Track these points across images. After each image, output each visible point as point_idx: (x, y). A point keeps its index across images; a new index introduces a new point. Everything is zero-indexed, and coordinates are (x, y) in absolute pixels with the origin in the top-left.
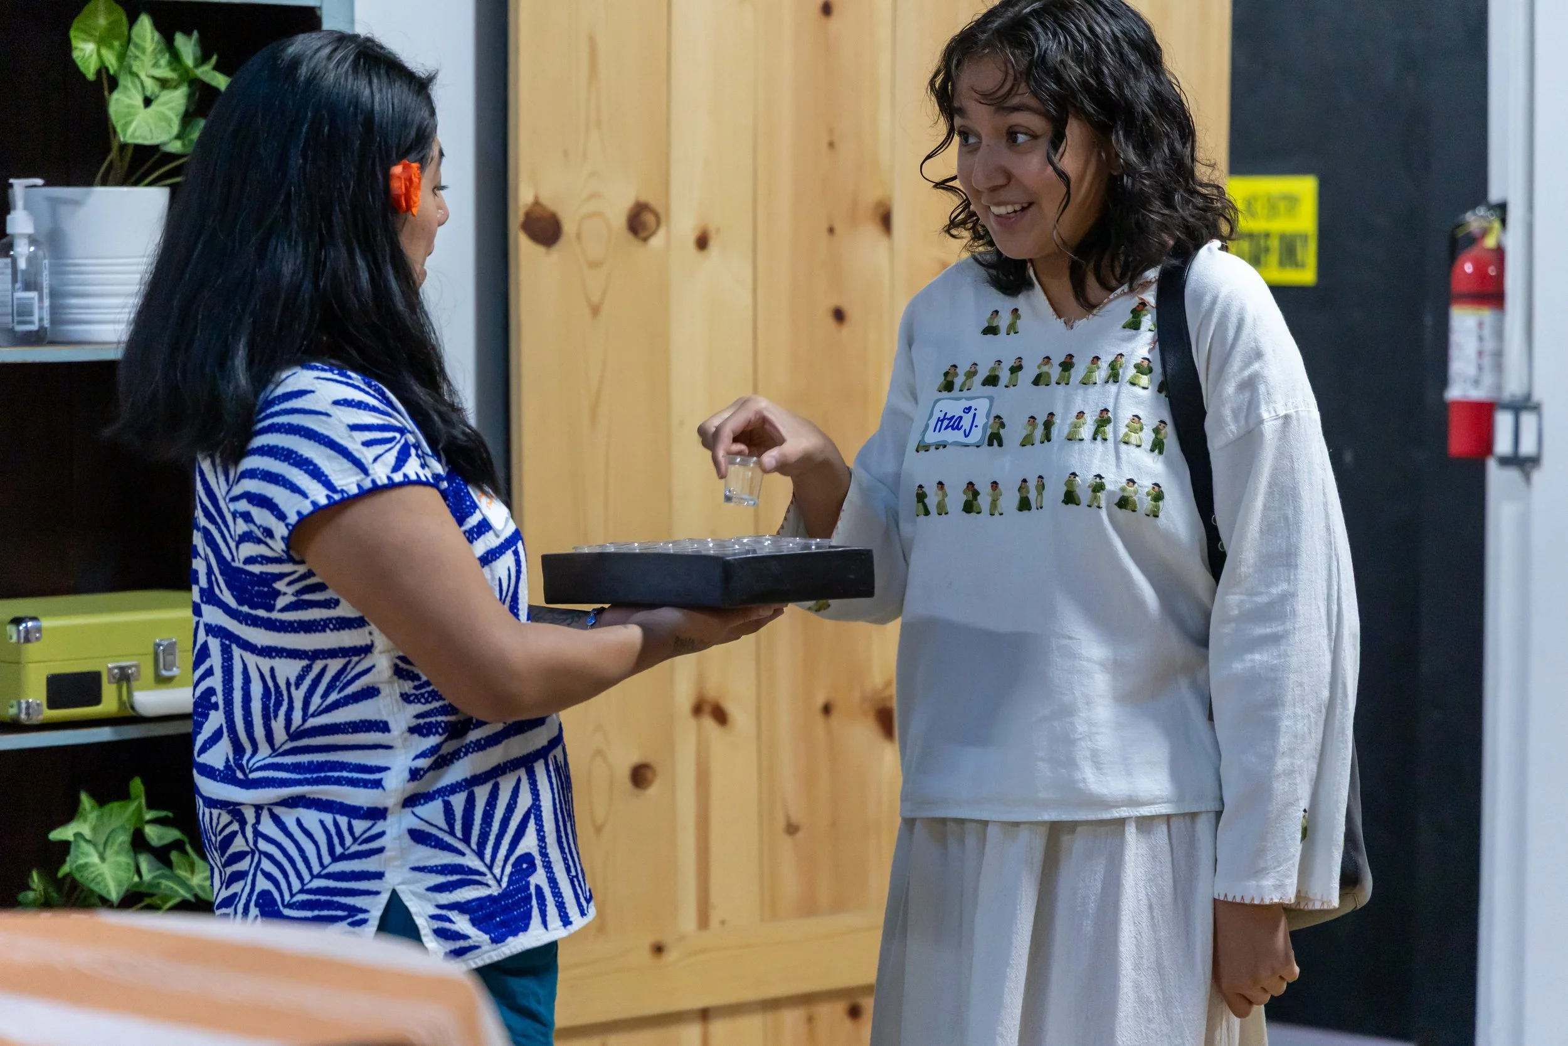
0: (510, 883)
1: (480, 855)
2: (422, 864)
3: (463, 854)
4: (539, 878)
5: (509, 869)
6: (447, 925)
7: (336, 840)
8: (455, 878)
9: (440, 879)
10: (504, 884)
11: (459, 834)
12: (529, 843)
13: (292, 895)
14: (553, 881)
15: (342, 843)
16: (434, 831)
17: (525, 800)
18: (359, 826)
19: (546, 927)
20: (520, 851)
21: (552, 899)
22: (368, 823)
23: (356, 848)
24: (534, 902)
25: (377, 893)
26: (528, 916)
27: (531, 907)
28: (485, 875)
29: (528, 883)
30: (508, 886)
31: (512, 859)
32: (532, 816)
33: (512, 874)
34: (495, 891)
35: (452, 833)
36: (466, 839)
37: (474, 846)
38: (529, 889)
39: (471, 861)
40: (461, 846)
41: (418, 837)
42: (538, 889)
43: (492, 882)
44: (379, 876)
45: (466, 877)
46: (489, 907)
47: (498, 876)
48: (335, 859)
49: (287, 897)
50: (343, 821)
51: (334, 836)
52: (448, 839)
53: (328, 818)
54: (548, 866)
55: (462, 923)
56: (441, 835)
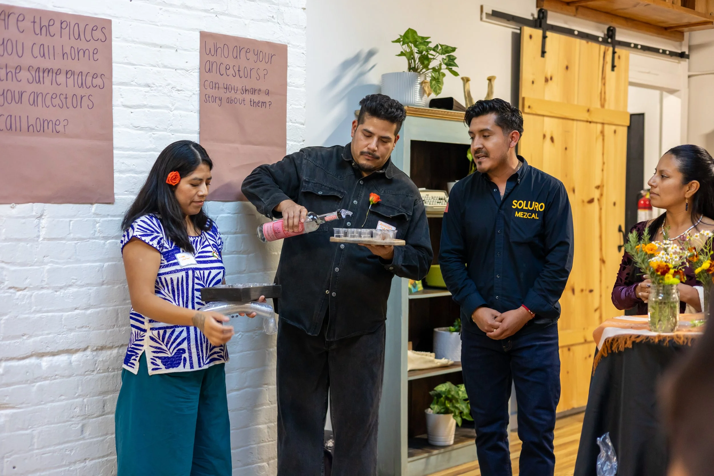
0: (175, 354)
1: (167, 346)
2: (152, 345)
3: (162, 345)
4: (186, 355)
5: (175, 351)
6: (154, 361)
7: (137, 336)
8: (159, 350)
9: (155, 350)
10: (173, 354)
11: (161, 340)
12: (184, 345)
13: (134, 342)
14: (191, 357)
15: (138, 337)
16: (155, 338)
17: (184, 335)
18: (142, 333)
19: (184, 368)
20: (181, 347)
21: (189, 361)
22: (143, 333)
23: (140, 338)
24: (182, 361)
25: (141, 350)
26: (179, 363)
27: (181, 362)
28: (167, 351)
29: (181, 356)
30: (174, 355)
31: (177, 349)
32: (186, 339)
33: (176, 353)
34: (170, 356)
35: (159, 339)
36: (163, 341)
37: (165, 344)
38: (181, 357)
39: (164, 347)
40: (162, 343)
41: (152, 339)
42: (185, 358)
43: (169, 353)
44: (142, 346)
45: (162, 351)
46: (167, 359)
47: (171, 352)
48: (136, 340)
49: (133, 342)
50: (139, 331)
51: (137, 335)
52: (158, 340)
53: (137, 330)
54: (190, 353)
55: (159, 362)
56: (157, 339)
